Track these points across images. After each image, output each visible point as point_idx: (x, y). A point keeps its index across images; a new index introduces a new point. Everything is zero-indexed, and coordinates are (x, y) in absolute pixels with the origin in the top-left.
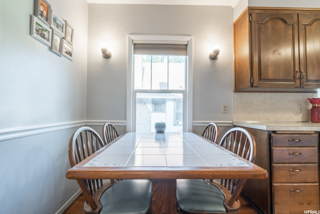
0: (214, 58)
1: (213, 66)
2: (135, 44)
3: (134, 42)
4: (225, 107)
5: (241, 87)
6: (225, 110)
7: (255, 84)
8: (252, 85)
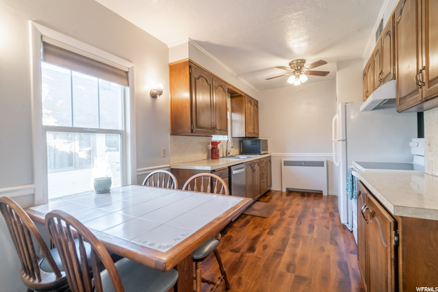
0: (154, 96)
1: (154, 104)
2: (45, 44)
3: (45, 40)
4: (164, 150)
5: (180, 131)
6: (164, 154)
7: (194, 131)
8: (192, 132)
